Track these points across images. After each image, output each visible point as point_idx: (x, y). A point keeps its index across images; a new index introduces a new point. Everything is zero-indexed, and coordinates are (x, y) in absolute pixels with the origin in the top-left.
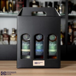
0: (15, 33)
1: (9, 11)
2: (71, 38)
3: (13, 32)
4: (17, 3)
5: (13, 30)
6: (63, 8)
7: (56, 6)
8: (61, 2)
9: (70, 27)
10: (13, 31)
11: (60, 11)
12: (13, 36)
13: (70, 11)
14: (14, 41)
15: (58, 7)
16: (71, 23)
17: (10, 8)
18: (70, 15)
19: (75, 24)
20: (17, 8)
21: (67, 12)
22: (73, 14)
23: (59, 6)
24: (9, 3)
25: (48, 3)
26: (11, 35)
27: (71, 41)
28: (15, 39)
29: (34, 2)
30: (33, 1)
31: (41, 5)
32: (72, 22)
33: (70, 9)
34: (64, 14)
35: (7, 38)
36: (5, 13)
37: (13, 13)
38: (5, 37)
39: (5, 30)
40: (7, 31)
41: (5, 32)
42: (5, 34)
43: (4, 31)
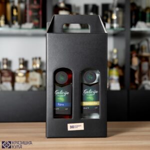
0: (25, 68)
1: (13, 24)
2: (137, 75)
3: (21, 66)
4: (28, 7)
5: (22, 61)
6: (121, 15)
7: (106, 12)
8: (116, 4)
9: (134, 55)
10: (20, 64)
11: (115, 21)
12: (21, 74)
13: (133, 22)
14: (23, 83)
15: (109, 14)
16: (137, 47)
17: (15, 18)
18: (133, 29)
19: (144, 47)
20: (28, 18)
21: (128, 23)
22: (139, 27)
23: (112, 12)
24: (13, 8)
25: (90, 7)
26: (17, 72)
27: (137, 82)
28: (24, 79)
29: (62, 5)
30: (60, 3)
31: (77, 12)
32: (139, 44)
33: (134, 17)
34: (123, 29)
35: (10, 79)
36: (4, 27)
37: (20, 28)
38: (5, 76)
39: (5, 62)
40: (9, 63)
41: (5, 67)
42: (4, 69)
43: (3, 64)
